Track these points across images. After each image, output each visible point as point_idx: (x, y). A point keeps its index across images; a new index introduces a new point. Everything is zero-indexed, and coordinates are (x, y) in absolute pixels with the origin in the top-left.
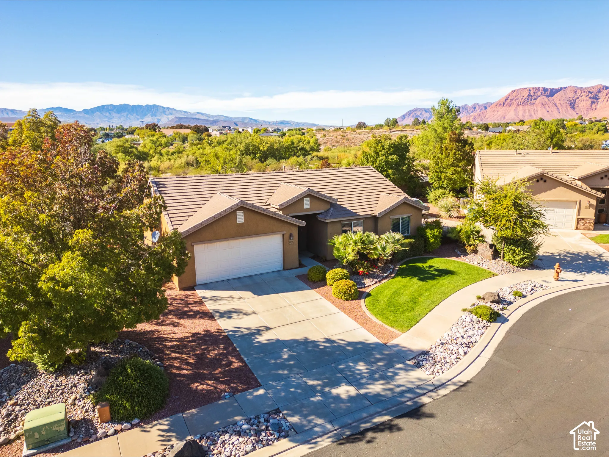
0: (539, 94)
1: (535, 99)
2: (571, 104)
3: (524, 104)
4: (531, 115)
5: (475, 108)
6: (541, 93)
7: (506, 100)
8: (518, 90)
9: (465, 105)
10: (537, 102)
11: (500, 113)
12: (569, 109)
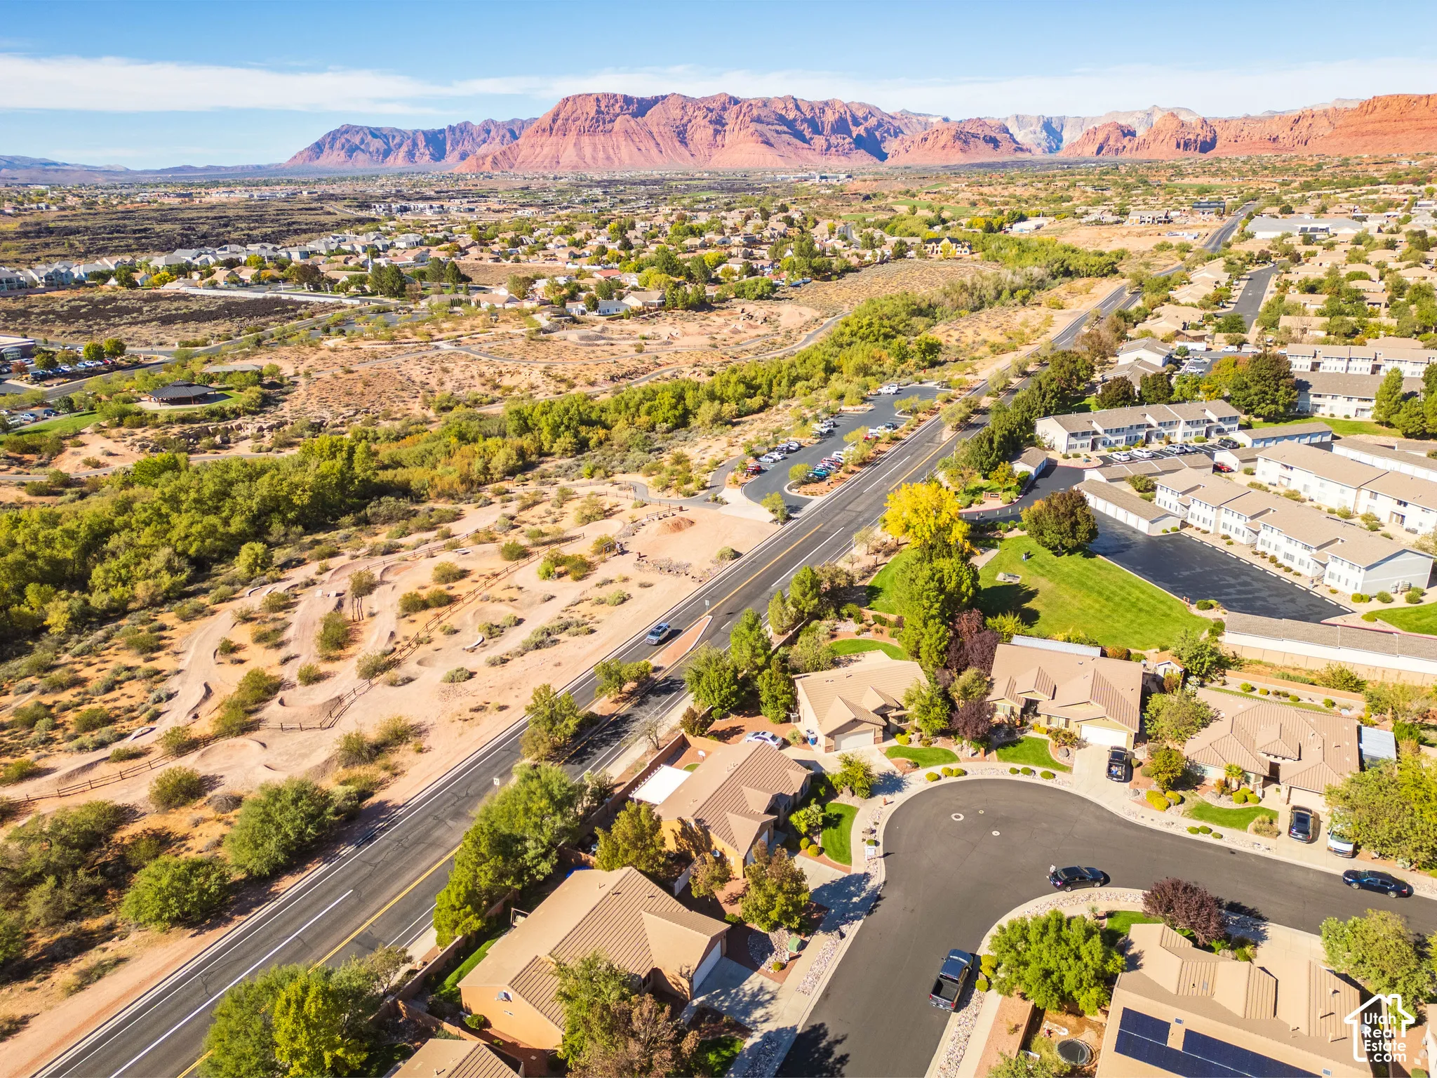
0: (617, 110)
1: (612, 121)
2: (679, 134)
3: (592, 131)
4: (608, 158)
5: (488, 132)
6: (621, 107)
7: (554, 121)
8: (575, 98)
9: (466, 124)
10: (616, 129)
11: (546, 150)
12: (677, 144)
